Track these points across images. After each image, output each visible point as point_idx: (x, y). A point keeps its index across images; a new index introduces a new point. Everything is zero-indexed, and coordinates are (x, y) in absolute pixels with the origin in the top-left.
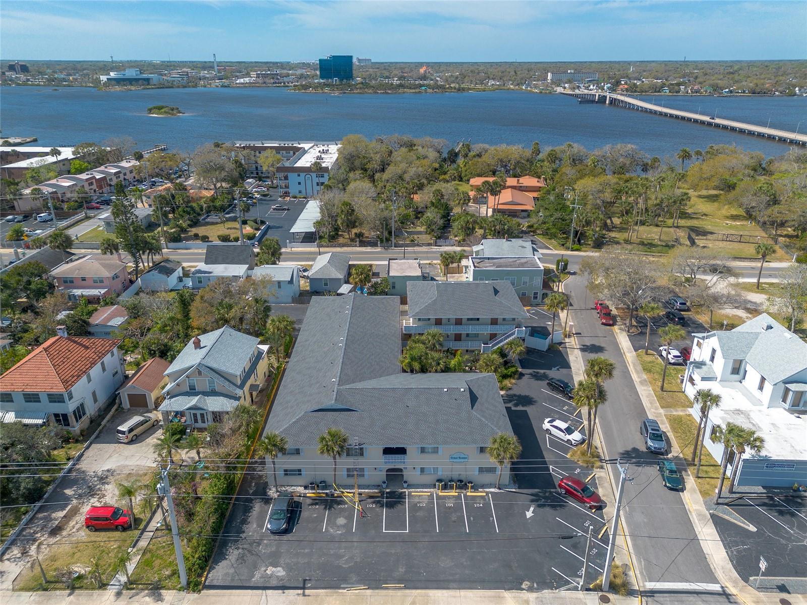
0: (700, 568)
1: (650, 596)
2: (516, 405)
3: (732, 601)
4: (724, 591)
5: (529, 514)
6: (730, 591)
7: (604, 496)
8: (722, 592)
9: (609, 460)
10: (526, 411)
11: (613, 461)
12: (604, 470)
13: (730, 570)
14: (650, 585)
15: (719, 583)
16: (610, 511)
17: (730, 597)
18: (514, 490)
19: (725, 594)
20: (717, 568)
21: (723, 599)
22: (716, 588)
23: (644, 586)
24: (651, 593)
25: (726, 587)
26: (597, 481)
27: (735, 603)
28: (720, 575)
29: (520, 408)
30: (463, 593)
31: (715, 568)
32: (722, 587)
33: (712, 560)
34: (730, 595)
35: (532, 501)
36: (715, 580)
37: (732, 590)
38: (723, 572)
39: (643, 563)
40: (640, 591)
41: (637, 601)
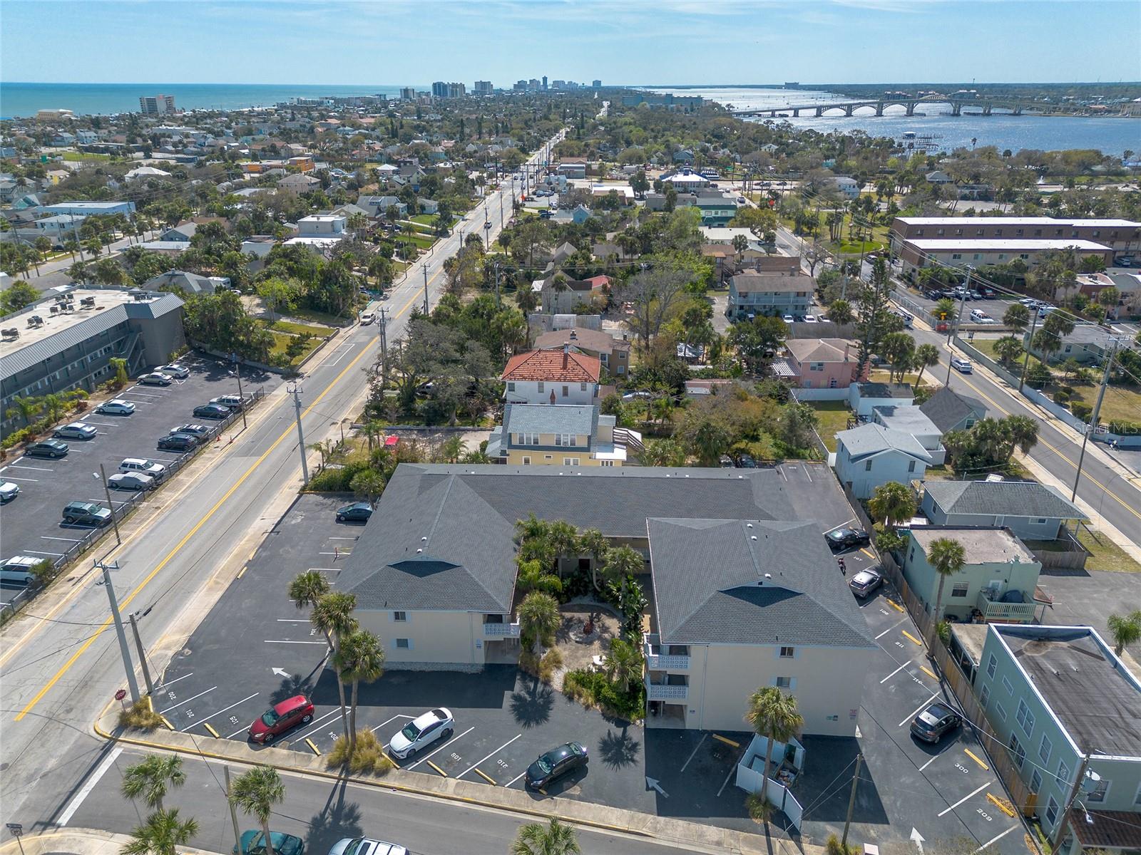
0: (100, 814)
1: (104, 747)
2: (518, 698)
3: (37, 826)
4: (54, 825)
5: (277, 671)
6: (49, 833)
7: (272, 752)
8: (54, 821)
9: (343, 787)
10: (501, 708)
11: (340, 791)
12: (324, 770)
13: (71, 848)
14: (116, 752)
15: (66, 826)
16: (240, 750)
17: (43, 827)
18: (324, 664)
19: (49, 823)
20: (85, 835)
21: (45, 818)
22: (64, 819)
23: (119, 747)
24: (106, 750)
25: (55, 831)
26: (303, 753)
27: (32, 829)
28: (76, 833)
29: (508, 701)
30: (207, 611)
31: (88, 833)
32: (59, 826)
33: (99, 837)
34: (44, 829)
35: (298, 677)
36: (72, 823)
37: (50, 835)
38: (75, 839)
39: (147, 758)
40: (116, 740)
41: (107, 731)
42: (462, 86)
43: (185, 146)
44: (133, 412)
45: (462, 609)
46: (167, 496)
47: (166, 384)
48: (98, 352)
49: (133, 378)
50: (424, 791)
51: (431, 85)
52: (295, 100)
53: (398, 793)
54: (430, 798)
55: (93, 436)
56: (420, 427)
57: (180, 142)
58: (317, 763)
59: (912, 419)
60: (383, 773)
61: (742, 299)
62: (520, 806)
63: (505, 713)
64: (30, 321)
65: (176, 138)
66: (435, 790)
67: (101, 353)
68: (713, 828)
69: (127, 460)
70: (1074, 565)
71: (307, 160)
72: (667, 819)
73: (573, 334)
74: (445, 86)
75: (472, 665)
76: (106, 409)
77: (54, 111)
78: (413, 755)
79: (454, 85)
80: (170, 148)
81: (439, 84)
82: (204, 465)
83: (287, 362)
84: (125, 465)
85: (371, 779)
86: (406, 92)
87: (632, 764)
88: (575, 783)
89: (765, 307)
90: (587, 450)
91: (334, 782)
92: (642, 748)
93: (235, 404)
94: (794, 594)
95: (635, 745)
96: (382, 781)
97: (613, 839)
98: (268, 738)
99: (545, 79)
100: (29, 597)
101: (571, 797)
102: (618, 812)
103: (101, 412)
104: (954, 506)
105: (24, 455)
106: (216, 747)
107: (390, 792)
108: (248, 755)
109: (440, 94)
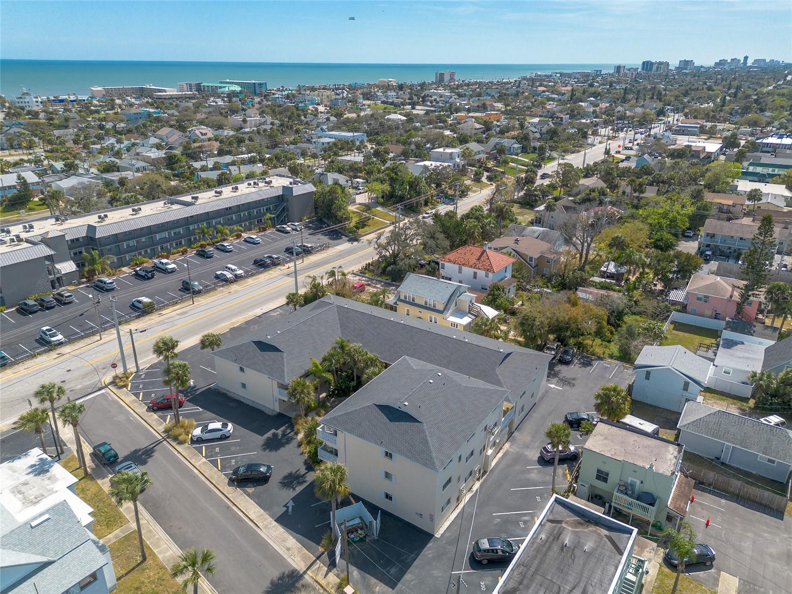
1: (101, 387)
2: (275, 435)
7: (152, 415)
9: (162, 442)
10: (262, 436)
11: (159, 442)
12: (162, 431)
14: (103, 391)
16: (142, 409)
23: (106, 390)
24: (100, 389)
26: (162, 421)
29: (269, 434)
35: (195, 387)
39: (110, 398)
40: (107, 387)
41: (107, 382)
42: (667, 64)
43: (437, 102)
44: (259, 243)
45: (266, 374)
46: (234, 287)
47: (287, 232)
48: (262, 208)
49: (274, 226)
50: (188, 459)
51: (641, 63)
52: (534, 74)
53: (179, 455)
54: (187, 463)
55: (231, 251)
56: (387, 281)
57: (435, 100)
58: (161, 428)
59: (746, 355)
60: (181, 443)
61: (709, 238)
62: (219, 484)
63: (260, 440)
64: (233, 188)
65: (434, 97)
66: (193, 461)
67: (264, 210)
68: (294, 540)
69: (230, 266)
70: (774, 506)
71: (497, 114)
72: (277, 524)
73: (517, 240)
74: (652, 64)
75: (273, 411)
76: (248, 240)
77: (386, 80)
78: (199, 441)
79: (660, 63)
80: (429, 103)
81: (648, 62)
82: (264, 277)
83: (355, 232)
84: (226, 267)
85: (174, 444)
86: (618, 68)
87: (292, 490)
88: (254, 486)
89: (729, 248)
90: (441, 312)
91: (161, 438)
92: (306, 485)
93: (307, 249)
94: (415, 421)
95: (305, 482)
96: (177, 447)
97: (241, 520)
98: (155, 408)
99: (746, 58)
100: (138, 317)
101: (245, 492)
102: (258, 509)
103: (245, 241)
104: (689, 424)
105: (195, 254)
106: (136, 404)
107: (176, 453)
108: (143, 413)
109: (646, 70)
